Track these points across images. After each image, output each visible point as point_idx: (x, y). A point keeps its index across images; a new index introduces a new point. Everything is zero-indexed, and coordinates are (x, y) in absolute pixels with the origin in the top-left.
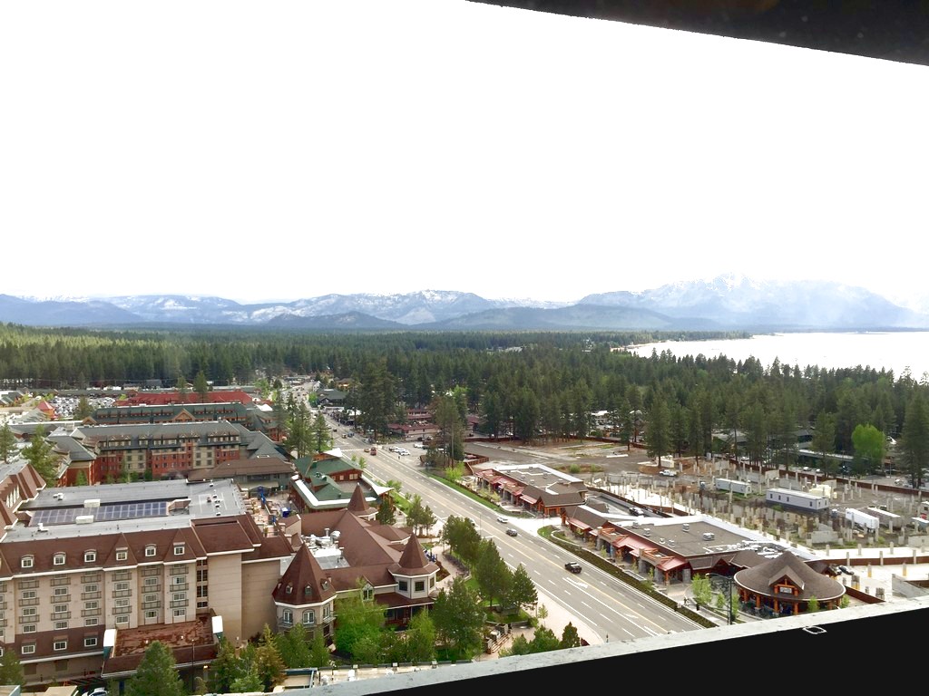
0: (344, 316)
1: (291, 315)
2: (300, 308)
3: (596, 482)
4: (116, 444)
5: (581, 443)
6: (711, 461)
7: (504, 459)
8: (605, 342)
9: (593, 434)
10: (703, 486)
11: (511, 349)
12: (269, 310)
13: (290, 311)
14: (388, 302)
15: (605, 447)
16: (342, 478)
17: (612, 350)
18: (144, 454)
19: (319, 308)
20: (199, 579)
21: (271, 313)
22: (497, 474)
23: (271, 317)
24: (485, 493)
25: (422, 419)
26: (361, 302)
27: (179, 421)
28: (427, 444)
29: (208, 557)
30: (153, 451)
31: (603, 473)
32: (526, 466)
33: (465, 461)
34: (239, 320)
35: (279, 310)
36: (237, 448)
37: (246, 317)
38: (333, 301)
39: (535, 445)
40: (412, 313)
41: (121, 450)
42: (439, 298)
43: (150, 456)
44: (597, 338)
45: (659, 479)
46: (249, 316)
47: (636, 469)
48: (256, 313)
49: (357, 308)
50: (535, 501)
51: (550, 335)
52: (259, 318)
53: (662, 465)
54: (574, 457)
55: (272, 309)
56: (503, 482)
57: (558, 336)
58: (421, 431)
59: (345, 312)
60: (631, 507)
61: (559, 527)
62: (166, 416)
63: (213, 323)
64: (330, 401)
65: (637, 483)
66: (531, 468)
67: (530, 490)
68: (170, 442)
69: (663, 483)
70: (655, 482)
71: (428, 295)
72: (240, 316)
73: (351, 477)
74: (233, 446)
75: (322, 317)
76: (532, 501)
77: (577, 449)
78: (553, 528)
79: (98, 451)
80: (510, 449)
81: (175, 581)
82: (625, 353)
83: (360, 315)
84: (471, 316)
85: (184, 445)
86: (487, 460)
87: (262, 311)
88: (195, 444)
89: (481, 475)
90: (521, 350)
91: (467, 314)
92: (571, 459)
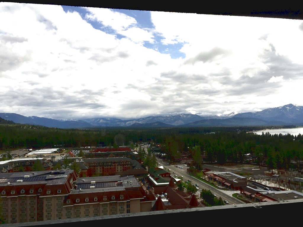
0: (154, 123)
1: (138, 123)
2: (141, 121)
3: (249, 178)
4: (93, 164)
5: (242, 165)
6: (291, 171)
7: (216, 170)
8: (244, 130)
9: (245, 162)
10: (289, 180)
11: (211, 133)
12: (131, 122)
13: (137, 122)
14: (169, 118)
15: (251, 166)
16: (164, 176)
17: (247, 133)
18: (101, 167)
19: (146, 121)
20: (127, 207)
21: (132, 123)
22: (215, 175)
23: (132, 124)
24: (211, 181)
25: (185, 157)
26: (160, 118)
27: (110, 157)
28: (189, 165)
29: (130, 200)
30: (104, 167)
31: (252, 176)
32: (225, 173)
33: (202, 171)
34: (122, 125)
35: (134, 122)
36: (129, 166)
37: (124, 124)
38: (151, 118)
39: (225, 165)
40: (176, 122)
41: (95, 166)
42: (185, 117)
43: (103, 168)
44: (241, 128)
45: (272, 178)
46: (125, 124)
47: (264, 174)
48: (127, 123)
49: (159, 121)
50: (230, 185)
51: (224, 128)
52: (128, 124)
53: (273, 173)
54: (240, 169)
55: (132, 121)
56: (217, 178)
57: (227, 128)
58: (186, 161)
59: (155, 122)
60: (264, 187)
61: (240, 194)
62: (106, 155)
63: (114, 126)
64: (155, 151)
65: (265, 179)
66: (226, 173)
67: (227, 181)
68: (109, 164)
69: (275, 179)
70: (272, 179)
71: (181, 116)
72: (122, 124)
73: (167, 175)
74: (128, 165)
75: (148, 123)
76: (229, 185)
77: (240, 167)
78: (237, 194)
79: (88, 167)
80: (217, 167)
81: (120, 207)
82: (252, 133)
83: (160, 123)
84: (197, 122)
85: (113, 165)
86: (210, 170)
87: (129, 122)
88: (117, 164)
89: (209, 175)
90: (215, 133)
91: (195, 121)
92: (239, 170)
